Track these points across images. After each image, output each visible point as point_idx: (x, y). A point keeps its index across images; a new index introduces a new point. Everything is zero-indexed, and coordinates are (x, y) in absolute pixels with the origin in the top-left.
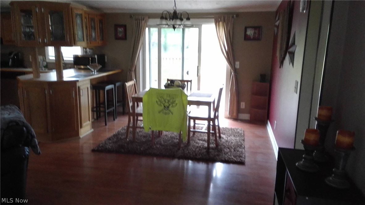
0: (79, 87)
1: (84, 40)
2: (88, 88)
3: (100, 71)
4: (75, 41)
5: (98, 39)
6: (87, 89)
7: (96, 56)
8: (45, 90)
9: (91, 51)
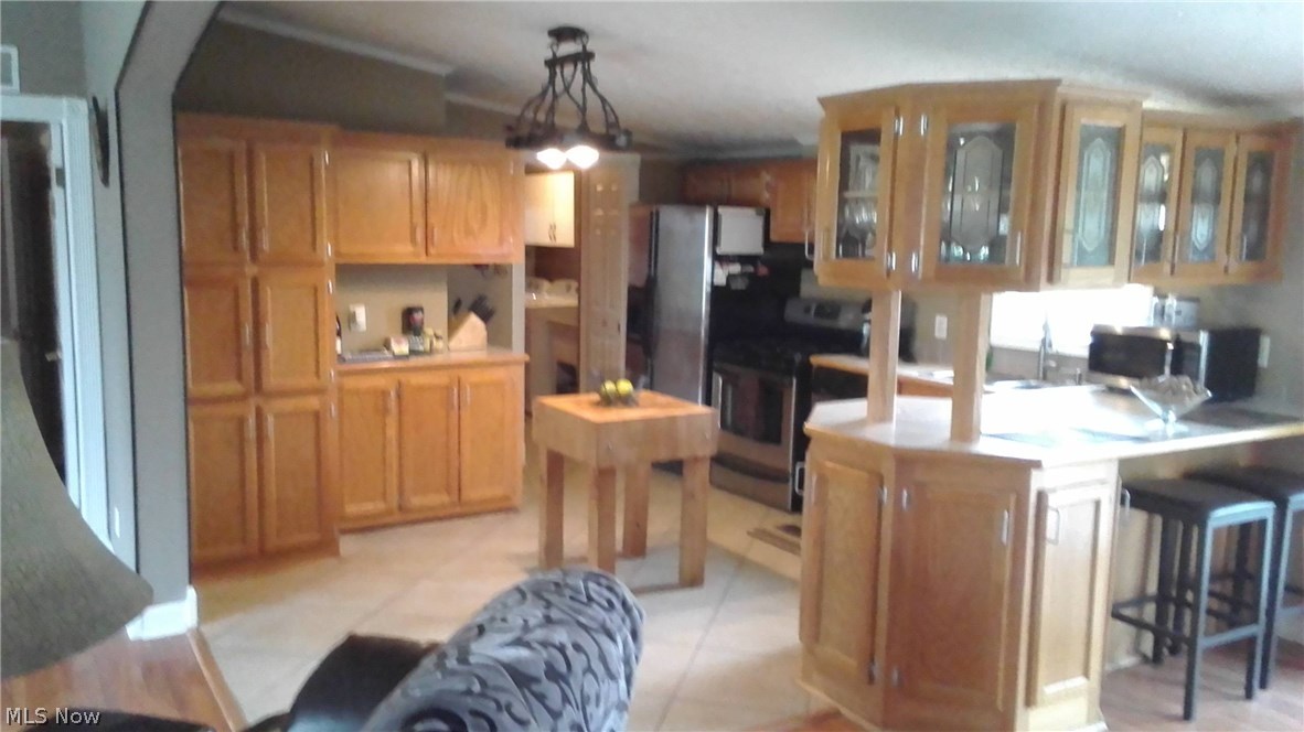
0: (1041, 496)
1: (1111, 261)
2: (1097, 504)
3: (1206, 416)
4: (1056, 266)
5: (1228, 252)
6: (1091, 509)
7: (1203, 339)
8: (882, 488)
9: (1187, 307)
